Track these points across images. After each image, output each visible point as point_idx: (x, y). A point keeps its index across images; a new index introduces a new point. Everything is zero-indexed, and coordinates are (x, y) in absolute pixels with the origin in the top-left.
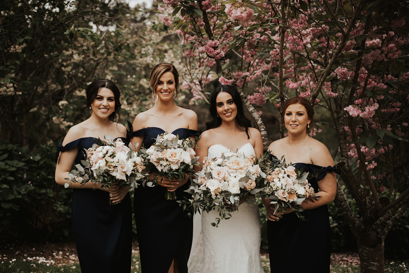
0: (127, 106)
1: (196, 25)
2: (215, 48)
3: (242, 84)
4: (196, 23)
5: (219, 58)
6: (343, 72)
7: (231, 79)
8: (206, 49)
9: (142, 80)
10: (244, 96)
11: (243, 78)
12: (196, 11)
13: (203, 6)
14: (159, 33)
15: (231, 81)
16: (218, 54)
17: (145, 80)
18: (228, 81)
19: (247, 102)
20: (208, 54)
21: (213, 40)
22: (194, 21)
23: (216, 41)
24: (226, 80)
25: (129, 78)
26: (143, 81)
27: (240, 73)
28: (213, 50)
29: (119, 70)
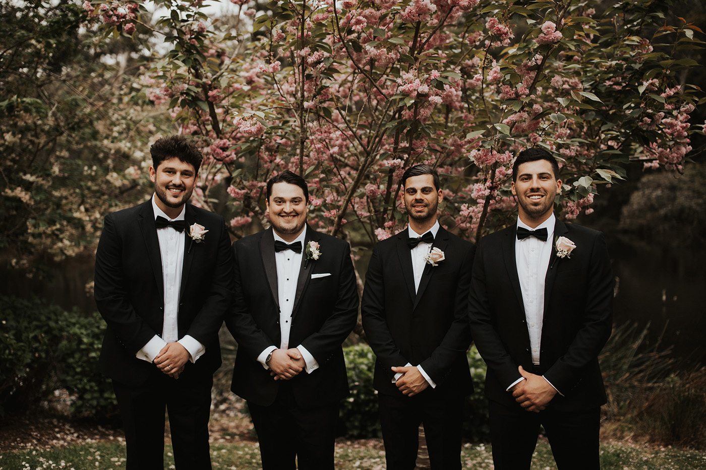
0: (85, 214)
1: (200, 120)
2: (224, 149)
3: (258, 195)
4: (200, 117)
5: (229, 162)
6: (372, 190)
7: (243, 188)
8: (212, 150)
9: (110, 174)
10: (260, 211)
11: (260, 188)
12: (200, 103)
13: (209, 97)
14: (142, 107)
15: (243, 191)
16: (228, 156)
17: (115, 175)
18: (239, 191)
19: (263, 219)
20: (215, 156)
21: (221, 139)
22: (197, 115)
23: (225, 140)
24: (237, 190)
25: (87, 171)
26: (112, 176)
27: (255, 183)
28: (221, 151)
29: (70, 157)
